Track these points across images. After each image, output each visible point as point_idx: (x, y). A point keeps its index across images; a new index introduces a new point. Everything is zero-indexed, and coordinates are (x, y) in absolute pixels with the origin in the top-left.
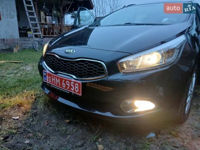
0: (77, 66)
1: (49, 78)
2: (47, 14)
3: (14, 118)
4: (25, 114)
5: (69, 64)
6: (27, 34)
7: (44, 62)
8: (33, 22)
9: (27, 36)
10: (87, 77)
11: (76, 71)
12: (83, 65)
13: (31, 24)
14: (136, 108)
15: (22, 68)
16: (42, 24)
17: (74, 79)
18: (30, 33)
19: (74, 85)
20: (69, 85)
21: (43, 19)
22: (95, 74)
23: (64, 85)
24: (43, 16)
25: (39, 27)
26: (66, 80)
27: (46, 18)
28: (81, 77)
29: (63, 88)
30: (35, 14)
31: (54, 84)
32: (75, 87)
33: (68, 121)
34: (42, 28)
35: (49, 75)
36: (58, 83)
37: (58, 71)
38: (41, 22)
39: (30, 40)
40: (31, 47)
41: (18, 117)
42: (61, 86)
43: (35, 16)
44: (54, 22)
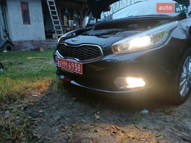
0: (79, 50)
1: (60, 63)
2: (69, 18)
3: (34, 96)
4: (42, 94)
5: (74, 50)
6: (52, 36)
7: (57, 51)
8: (57, 25)
9: (52, 38)
10: (88, 59)
11: (79, 55)
12: (84, 49)
13: (55, 26)
14: (128, 85)
15: (45, 62)
16: (65, 27)
17: (77, 61)
18: (54, 35)
19: (77, 66)
20: (73, 66)
21: (66, 22)
22: (93, 56)
23: (70, 67)
24: (66, 20)
25: (61, 30)
26: (71, 62)
27: (68, 22)
28: (83, 59)
29: (70, 69)
30: (58, 17)
31: (63, 67)
32: (78, 68)
33: (75, 99)
34: (64, 31)
35: (60, 60)
36: (66, 66)
37: (67, 56)
38: (64, 25)
39: (54, 41)
40: (55, 47)
41: (36, 95)
42: (68, 68)
43: (59, 20)
44: (75, 25)
